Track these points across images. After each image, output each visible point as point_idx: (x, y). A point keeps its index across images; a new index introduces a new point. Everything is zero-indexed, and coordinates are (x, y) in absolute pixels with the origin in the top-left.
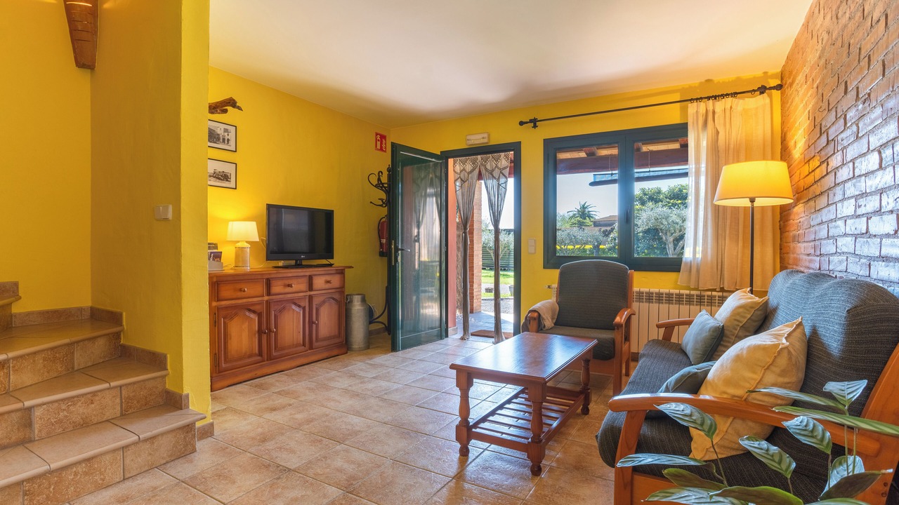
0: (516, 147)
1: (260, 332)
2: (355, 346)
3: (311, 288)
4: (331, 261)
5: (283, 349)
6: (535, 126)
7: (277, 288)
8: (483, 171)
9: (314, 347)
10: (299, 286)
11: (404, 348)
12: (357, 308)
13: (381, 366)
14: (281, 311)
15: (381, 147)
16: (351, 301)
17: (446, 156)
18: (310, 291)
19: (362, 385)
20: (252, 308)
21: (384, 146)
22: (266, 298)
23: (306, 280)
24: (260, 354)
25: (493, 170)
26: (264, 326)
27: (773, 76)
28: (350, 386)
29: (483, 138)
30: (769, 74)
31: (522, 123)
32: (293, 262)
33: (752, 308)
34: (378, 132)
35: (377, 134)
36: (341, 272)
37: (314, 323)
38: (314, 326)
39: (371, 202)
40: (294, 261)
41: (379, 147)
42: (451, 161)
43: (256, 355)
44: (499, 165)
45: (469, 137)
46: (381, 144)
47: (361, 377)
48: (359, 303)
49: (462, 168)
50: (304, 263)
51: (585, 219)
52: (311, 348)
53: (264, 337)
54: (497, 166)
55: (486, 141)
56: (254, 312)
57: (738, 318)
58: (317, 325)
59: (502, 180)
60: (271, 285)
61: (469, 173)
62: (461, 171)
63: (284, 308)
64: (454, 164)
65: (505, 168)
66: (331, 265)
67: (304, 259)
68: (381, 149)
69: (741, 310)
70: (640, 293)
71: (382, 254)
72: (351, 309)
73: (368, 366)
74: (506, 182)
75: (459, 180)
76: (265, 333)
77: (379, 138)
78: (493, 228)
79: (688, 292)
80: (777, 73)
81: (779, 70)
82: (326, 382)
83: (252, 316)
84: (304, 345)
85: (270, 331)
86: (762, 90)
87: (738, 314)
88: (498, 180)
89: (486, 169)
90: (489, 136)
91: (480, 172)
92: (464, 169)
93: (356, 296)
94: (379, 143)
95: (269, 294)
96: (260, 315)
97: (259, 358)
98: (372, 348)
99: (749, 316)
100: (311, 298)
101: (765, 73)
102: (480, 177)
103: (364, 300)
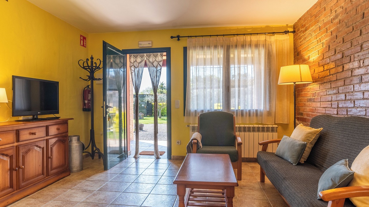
0: (168, 50)
1: (11, 169)
2: (75, 169)
3: (47, 134)
4: (57, 115)
5: (28, 179)
6: (179, 40)
7: (25, 136)
8: (148, 62)
9: (50, 174)
10: (40, 133)
11: (111, 167)
12: (75, 145)
13: (99, 181)
14: (27, 152)
15: (83, 44)
16: (71, 141)
17: (126, 52)
18: (46, 136)
19: (95, 197)
20: (5, 153)
21: (85, 43)
22: (16, 144)
23: (44, 129)
24: (11, 186)
25: (153, 62)
26: (14, 166)
27: (290, 27)
28: (87, 199)
29: (149, 44)
30: (289, 26)
31: (172, 37)
32: (30, 117)
33: (315, 133)
34: (82, 35)
35: (81, 36)
36: (65, 122)
37: (50, 158)
38: (50, 159)
39: (80, 78)
40: (32, 116)
41: (82, 44)
42: (128, 55)
43: (8, 188)
44: (157, 59)
45: (140, 43)
46: (83, 42)
47: (90, 191)
48: (76, 142)
49: (135, 60)
50: (39, 117)
51: (163, 90)
52: (48, 175)
53: (14, 173)
54: (155, 60)
55: (150, 45)
56: (7, 155)
57: (309, 138)
58: (52, 159)
59: (159, 68)
60: (20, 134)
61: (139, 63)
62: (134, 62)
63: (29, 150)
64: (130, 57)
65: (160, 61)
66: (58, 118)
67: (39, 114)
68: (83, 45)
69: (310, 135)
70: (240, 128)
71: (84, 110)
72: (71, 146)
73: (90, 182)
74: (161, 69)
75: (133, 66)
76: (16, 170)
77: (82, 39)
78: (153, 94)
79: (257, 126)
80: (292, 26)
81: (292, 24)
82: (68, 199)
83: (6, 158)
84: (43, 174)
85: (19, 168)
86: (286, 32)
87: (308, 137)
88: (157, 67)
89: (150, 62)
90: (152, 43)
91: (146, 63)
92: (136, 61)
93: (74, 137)
94: (82, 41)
95: (18, 140)
96: (11, 157)
97: (10, 189)
98: (85, 169)
99: (314, 137)
100: (47, 141)
101: (287, 25)
102: (146, 65)
103: (79, 139)
